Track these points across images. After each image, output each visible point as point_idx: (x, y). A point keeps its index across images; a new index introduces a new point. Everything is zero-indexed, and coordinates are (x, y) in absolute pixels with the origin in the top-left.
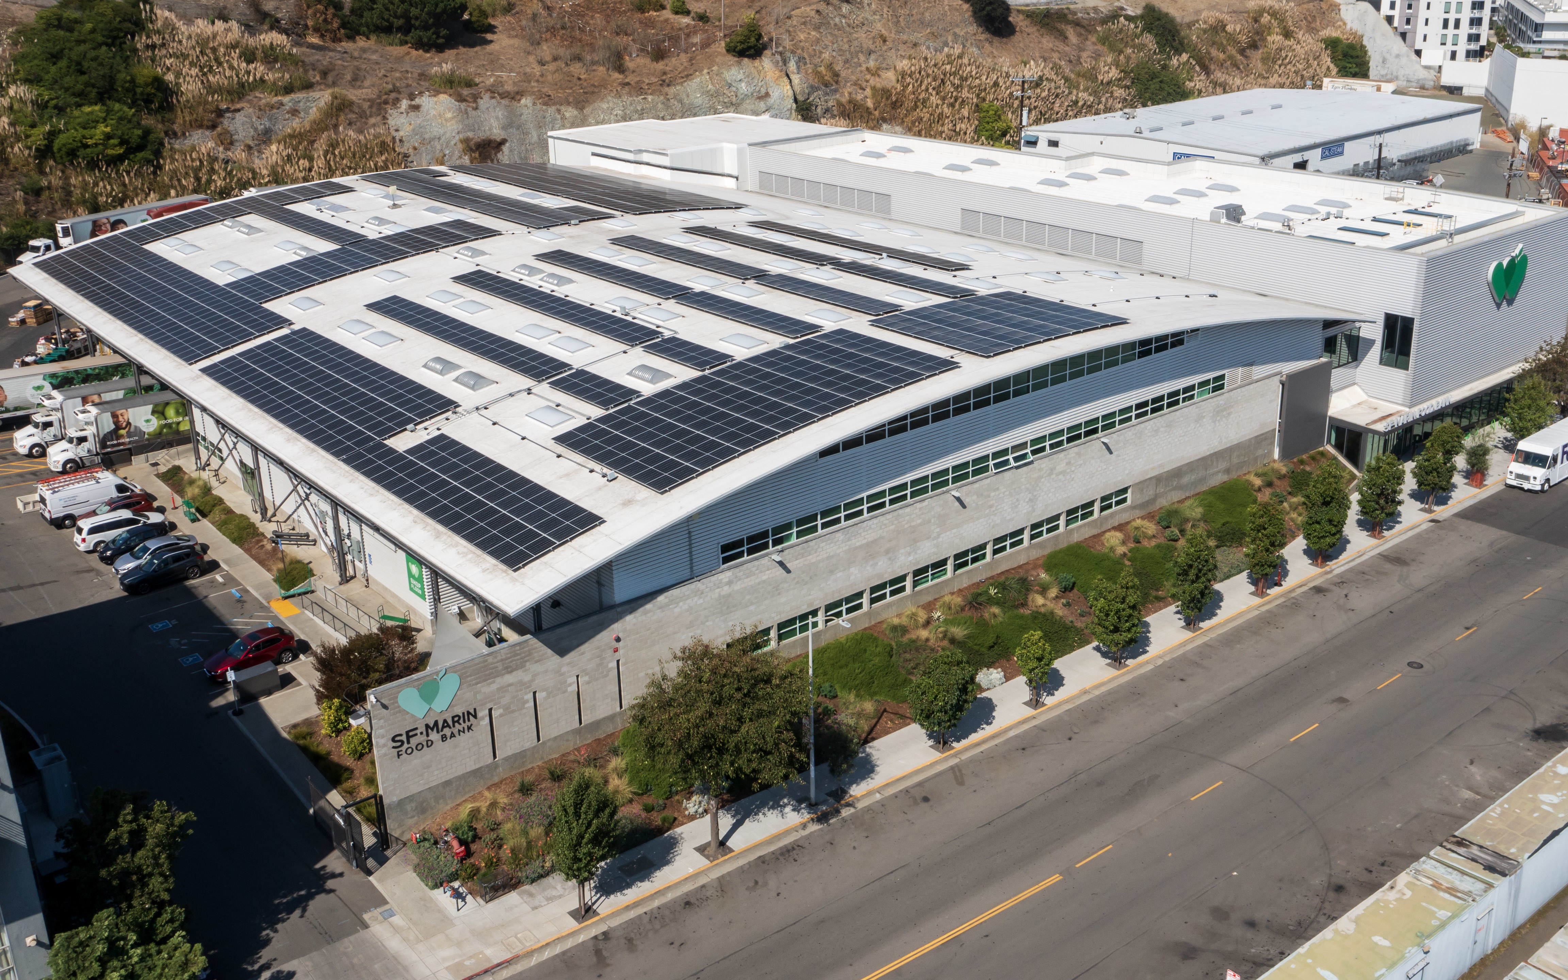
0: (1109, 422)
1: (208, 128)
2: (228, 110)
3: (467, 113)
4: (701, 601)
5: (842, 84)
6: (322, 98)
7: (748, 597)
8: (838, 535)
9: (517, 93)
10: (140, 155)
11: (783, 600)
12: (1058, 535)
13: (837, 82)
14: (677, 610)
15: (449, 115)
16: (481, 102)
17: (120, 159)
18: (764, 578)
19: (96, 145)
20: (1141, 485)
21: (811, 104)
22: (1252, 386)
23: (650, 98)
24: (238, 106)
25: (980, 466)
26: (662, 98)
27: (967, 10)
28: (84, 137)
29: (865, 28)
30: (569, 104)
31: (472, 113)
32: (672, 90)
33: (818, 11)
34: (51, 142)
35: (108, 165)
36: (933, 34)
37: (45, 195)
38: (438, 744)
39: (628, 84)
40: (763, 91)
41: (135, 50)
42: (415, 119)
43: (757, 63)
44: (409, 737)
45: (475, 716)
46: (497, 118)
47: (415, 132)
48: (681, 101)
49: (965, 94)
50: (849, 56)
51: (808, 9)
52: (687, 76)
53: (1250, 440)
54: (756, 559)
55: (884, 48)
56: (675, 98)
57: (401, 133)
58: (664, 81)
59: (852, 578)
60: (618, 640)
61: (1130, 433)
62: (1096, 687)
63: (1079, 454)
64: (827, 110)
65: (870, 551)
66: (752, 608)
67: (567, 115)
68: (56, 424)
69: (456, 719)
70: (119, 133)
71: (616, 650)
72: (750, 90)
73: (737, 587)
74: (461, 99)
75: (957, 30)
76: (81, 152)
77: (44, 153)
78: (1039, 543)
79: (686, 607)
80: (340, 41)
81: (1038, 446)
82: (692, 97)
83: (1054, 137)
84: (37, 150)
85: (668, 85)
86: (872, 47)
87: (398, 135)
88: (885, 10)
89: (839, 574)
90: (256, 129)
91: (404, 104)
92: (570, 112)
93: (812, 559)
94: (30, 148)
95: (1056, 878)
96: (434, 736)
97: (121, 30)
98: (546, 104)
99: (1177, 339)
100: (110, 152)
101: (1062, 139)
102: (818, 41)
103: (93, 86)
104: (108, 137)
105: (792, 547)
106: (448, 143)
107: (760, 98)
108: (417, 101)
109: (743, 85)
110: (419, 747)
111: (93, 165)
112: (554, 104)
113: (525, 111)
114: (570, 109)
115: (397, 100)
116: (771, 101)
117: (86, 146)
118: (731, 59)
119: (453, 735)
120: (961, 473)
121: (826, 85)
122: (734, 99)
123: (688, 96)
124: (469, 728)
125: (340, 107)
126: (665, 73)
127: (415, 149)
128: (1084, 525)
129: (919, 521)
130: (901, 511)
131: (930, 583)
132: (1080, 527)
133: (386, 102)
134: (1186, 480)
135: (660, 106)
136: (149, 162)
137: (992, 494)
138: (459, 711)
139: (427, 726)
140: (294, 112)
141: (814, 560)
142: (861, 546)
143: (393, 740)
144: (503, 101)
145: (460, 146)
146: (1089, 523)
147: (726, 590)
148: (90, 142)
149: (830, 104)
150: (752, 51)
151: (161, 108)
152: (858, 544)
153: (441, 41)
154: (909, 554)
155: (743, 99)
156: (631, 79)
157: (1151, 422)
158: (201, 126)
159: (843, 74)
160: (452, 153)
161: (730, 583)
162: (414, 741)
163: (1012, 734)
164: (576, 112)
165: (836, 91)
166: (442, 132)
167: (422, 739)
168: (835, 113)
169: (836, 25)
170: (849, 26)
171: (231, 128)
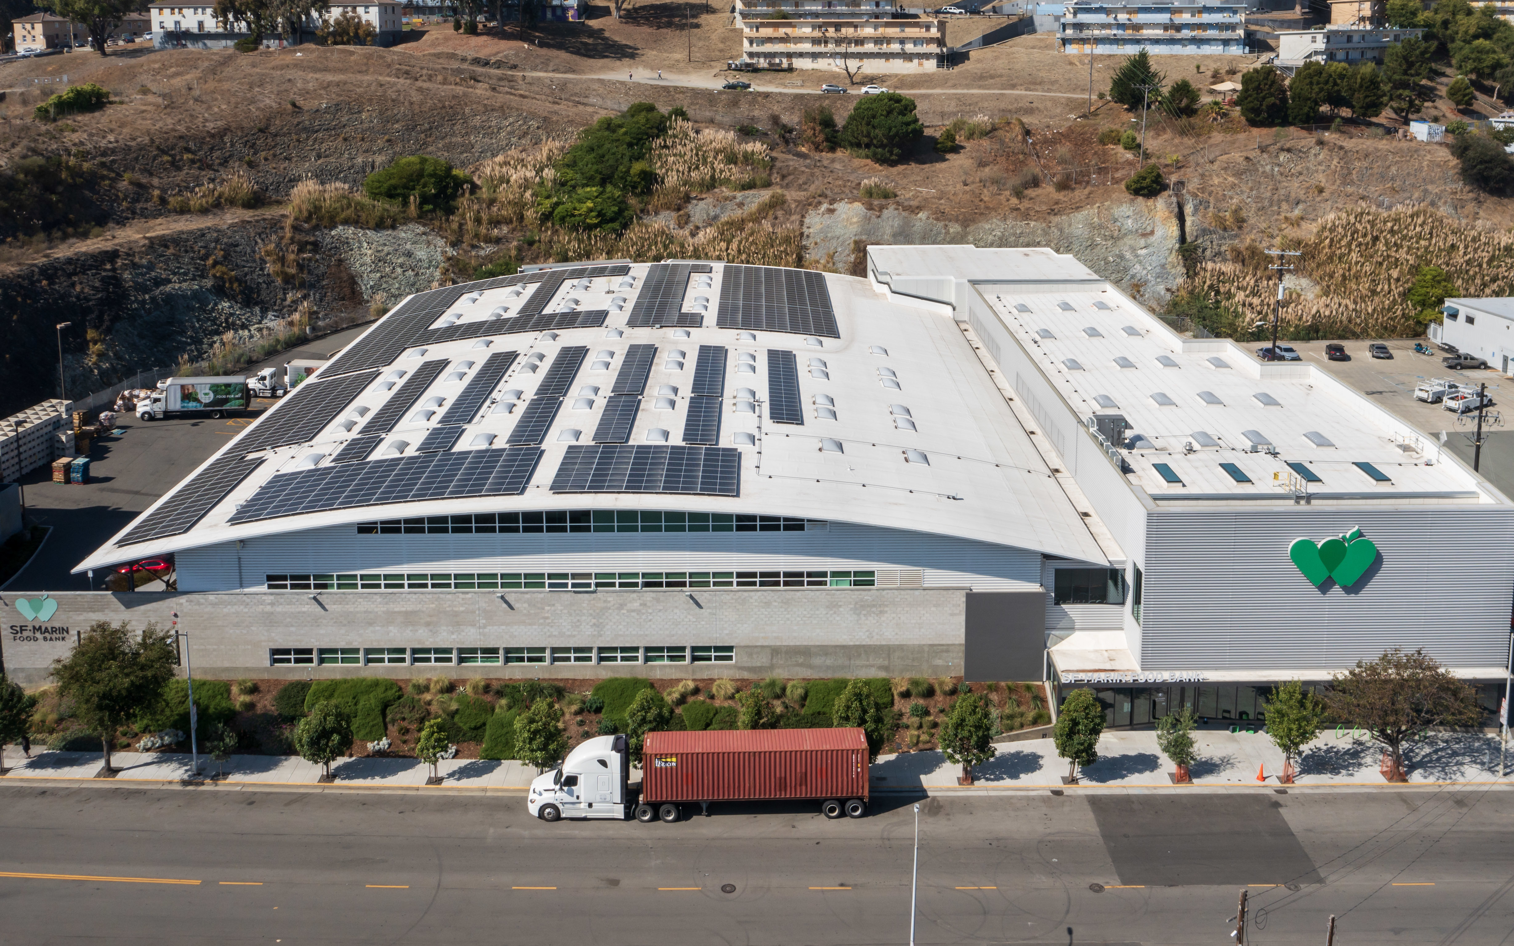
0: (700, 580)
1: (674, 210)
2: (695, 198)
3: (869, 219)
4: (246, 610)
5: (1246, 230)
6: (765, 195)
7: (289, 620)
8: (375, 597)
9: (917, 207)
10: (610, 225)
11: (322, 632)
12: (635, 666)
13: (1240, 228)
14: (226, 610)
15: (855, 220)
16: (885, 211)
17: (596, 226)
18: (304, 609)
19: (580, 215)
20: (750, 650)
21: (1196, 248)
22: (917, 593)
23: (1032, 224)
24: (704, 196)
25: (534, 580)
26: (1044, 225)
27: (1454, 167)
28: (575, 209)
29: (1301, 178)
30: (957, 221)
31: (874, 219)
32: (1056, 219)
33: (1247, 158)
34: (554, 209)
35: (584, 230)
36: (1394, 189)
37: (536, 245)
38: (41, 641)
39: (1018, 209)
40: (1149, 229)
41: (651, 149)
42: (827, 220)
43: (1150, 202)
44: (22, 630)
45: (67, 632)
46: (892, 226)
47: (821, 231)
48: (1061, 230)
49: (1402, 254)
50: (1266, 203)
51: (1237, 155)
52: (1078, 208)
53: (921, 647)
54: (297, 594)
55: (1318, 199)
56: (1056, 226)
57: (811, 230)
58: (1053, 210)
59: (391, 634)
60: (176, 615)
61: (728, 597)
62: (497, 790)
63: (658, 600)
64: (1218, 254)
65: (410, 619)
66: (293, 629)
67: (951, 230)
68: (163, 401)
69: (54, 630)
70: (599, 208)
71: (175, 623)
72: (1135, 227)
73: (279, 609)
74: (870, 208)
75: (1430, 187)
76: (568, 219)
77: (546, 217)
78: (610, 666)
79: (233, 610)
80: (822, 151)
81: (605, 581)
82: (1073, 227)
83: (1472, 313)
84: (543, 214)
85: (1055, 214)
86: (1302, 197)
87: (806, 231)
88: (1335, 162)
89: (378, 628)
90: (708, 215)
91: (824, 206)
92: (955, 228)
93: (350, 608)
94: (537, 213)
95: (198, 882)
96: (38, 635)
97: (647, 134)
98: (937, 219)
99: (795, 525)
100: (588, 221)
101: (1478, 316)
102: (1233, 186)
103: (600, 173)
104: (591, 210)
105: (331, 594)
106: (844, 242)
107: (1144, 235)
108: (835, 206)
109: (1130, 221)
110: (28, 638)
111: (575, 228)
112: (945, 220)
113: (918, 224)
114: (957, 226)
115: (820, 203)
116: (1152, 239)
117: (573, 215)
118: (1128, 196)
119: (51, 639)
120: (511, 580)
121: (1225, 229)
122: (1116, 233)
123: (1070, 225)
124: (63, 639)
125: (777, 203)
126: (1057, 203)
127: (816, 244)
128: (670, 666)
129: (462, 609)
130: (441, 596)
131: (479, 664)
132: (665, 666)
133: (810, 204)
134: (817, 661)
135: (1039, 231)
136: (614, 230)
137: (547, 608)
138: (57, 625)
139: (34, 627)
140: (741, 205)
141: (352, 610)
142: (399, 612)
143: (12, 627)
144: (904, 213)
145: (852, 246)
146: (676, 666)
147: (268, 608)
148: (576, 212)
149: (1223, 248)
150: (1146, 191)
151: (643, 192)
152: (396, 610)
153: (894, 157)
154: (453, 633)
155: (1125, 234)
156: (1025, 205)
157: (759, 593)
158: (668, 208)
159: (1252, 221)
160: (844, 251)
161: (272, 604)
162: (25, 634)
163: (383, 792)
164: (960, 229)
165: (1236, 236)
166: (842, 232)
167: (31, 634)
168: (1229, 257)
169: (1264, 172)
170: (1281, 174)
171: (692, 213)
